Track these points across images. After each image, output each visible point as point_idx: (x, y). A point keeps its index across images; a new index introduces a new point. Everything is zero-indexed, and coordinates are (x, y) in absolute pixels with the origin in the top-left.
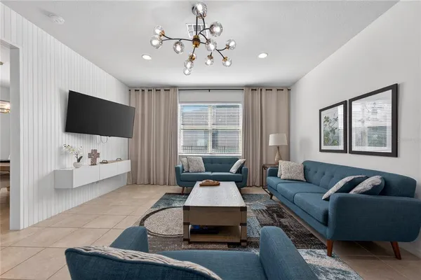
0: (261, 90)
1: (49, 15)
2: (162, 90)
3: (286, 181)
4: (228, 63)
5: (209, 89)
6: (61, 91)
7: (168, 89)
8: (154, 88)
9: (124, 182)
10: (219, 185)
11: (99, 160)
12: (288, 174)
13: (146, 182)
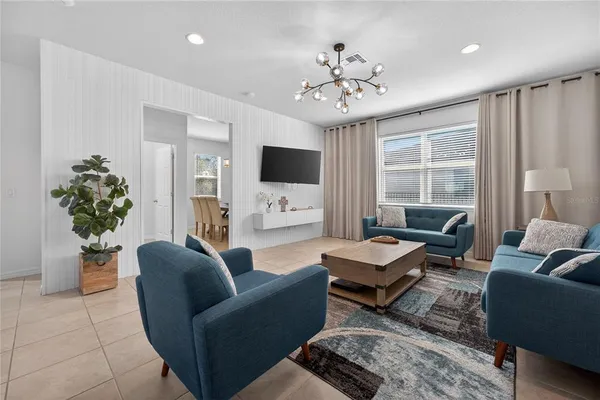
0: (519, 91)
1: (246, 94)
2: (358, 124)
3: (527, 255)
4: (382, 90)
5: (419, 111)
6: (258, 147)
7: (364, 121)
8: (348, 123)
9: (319, 232)
10: (397, 243)
11: (288, 208)
12: (535, 243)
13: (341, 236)
